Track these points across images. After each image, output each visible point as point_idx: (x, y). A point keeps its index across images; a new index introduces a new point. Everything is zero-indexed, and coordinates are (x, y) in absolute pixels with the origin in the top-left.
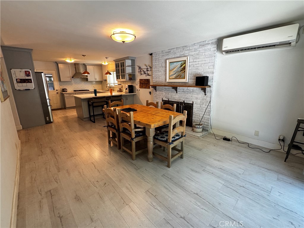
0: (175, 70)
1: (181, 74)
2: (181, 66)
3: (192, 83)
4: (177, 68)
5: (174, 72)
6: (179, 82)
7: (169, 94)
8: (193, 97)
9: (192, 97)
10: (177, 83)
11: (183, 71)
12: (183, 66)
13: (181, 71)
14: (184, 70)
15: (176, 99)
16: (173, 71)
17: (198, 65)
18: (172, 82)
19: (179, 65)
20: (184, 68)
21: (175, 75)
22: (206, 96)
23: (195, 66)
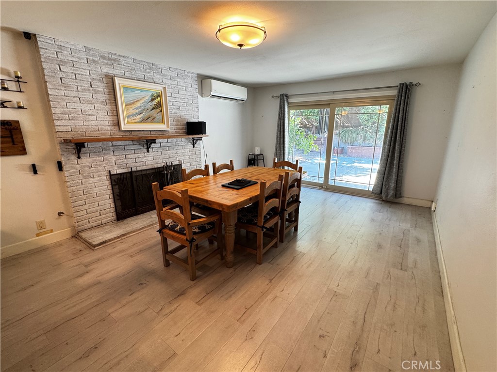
0: (138, 104)
1: (154, 116)
2: (152, 100)
3: (175, 131)
4: (143, 101)
5: (136, 109)
6: (150, 131)
7: (129, 156)
8: (179, 154)
9: (176, 154)
10: (146, 133)
11: (158, 110)
12: (155, 101)
13: (154, 108)
14: (160, 109)
15: (149, 163)
16: (134, 106)
17: (179, 104)
18: (132, 131)
19: (148, 98)
20: (159, 105)
21: (141, 115)
22: (195, 148)
23: (175, 104)
